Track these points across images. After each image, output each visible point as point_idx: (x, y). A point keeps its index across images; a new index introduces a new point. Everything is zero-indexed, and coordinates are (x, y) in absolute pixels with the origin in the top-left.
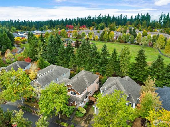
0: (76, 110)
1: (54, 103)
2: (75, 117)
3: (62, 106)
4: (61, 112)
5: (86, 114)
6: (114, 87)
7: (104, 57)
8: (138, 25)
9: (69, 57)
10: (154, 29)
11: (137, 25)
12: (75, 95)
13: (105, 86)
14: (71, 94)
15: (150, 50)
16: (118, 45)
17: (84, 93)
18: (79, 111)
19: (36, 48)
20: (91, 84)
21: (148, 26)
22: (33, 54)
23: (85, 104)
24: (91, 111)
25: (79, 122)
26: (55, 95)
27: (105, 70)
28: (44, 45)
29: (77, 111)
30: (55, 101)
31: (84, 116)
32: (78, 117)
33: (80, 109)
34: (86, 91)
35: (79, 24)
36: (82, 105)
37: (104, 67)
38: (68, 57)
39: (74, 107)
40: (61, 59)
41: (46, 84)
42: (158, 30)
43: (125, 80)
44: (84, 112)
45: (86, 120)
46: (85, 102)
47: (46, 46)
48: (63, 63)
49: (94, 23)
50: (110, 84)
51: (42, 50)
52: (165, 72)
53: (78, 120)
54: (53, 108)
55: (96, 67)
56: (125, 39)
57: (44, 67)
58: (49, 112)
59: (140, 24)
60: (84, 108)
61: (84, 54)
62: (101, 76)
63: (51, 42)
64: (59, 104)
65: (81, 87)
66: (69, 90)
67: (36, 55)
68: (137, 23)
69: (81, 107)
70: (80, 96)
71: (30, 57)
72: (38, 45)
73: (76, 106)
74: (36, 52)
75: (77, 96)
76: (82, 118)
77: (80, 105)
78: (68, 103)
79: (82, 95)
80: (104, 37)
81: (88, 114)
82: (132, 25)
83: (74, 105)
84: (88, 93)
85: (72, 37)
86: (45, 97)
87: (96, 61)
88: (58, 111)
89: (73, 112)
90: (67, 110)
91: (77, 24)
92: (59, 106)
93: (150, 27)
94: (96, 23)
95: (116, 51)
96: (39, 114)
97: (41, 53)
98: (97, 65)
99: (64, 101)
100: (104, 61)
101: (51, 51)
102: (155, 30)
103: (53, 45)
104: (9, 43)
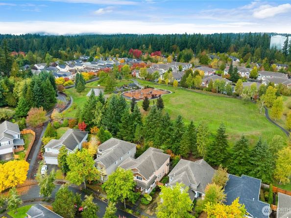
0: (142, 196)
1: (121, 189)
2: (141, 204)
3: (129, 193)
4: (126, 199)
5: (152, 201)
6: (183, 173)
7: (178, 131)
8: (247, 54)
9: (135, 126)
10: (272, 63)
11: (245, 54)
12: (141, 180)
13: (174, 171)
14: (137, 178)
15: (252, 110)
16: (207, 97)
17: (151, 178)
18: (145, 198)
19: (93, 111)
20: (159, 167)
21: (263, 58)
22: (90, 118)
23: (152, 190)
24: (157, 198)
25: (145, 210)
26: (122, 182)
27: (179, 147)
28: (104, 107)
29: (143, 198)
30: (122, 188)
31: (150, 204)
32: (144, 204)
33: (146, 196)
34: (153, 176)
35: (150, 47)
36: (148, 191)
37: (177, 144)
38: (133, 125)
39: (139, 193)
40: (124, 128)
41: (110, 165)
42: (278, 66)
43: (199, 166)
44: (150, 199)
45: (152, 208)
46: (151, 188)
47: (106, 109)
48: (127, 133)
49: (175, 47)
50: (180, 169)
51: (101, 114)
52: (248, 157)
53: (144, 207)
54: (119, 194)
55: (168, 142)
56: (219, 88)
57: (104, 139)
58: (116, 198)
59: (250, 53)
60: (151, 195)
61: (154, 124)
62: (173, 155)
63: (113, 105)
64: (126, 191)
65: (147, 170)
66: (135, 175)
67: (93, 120)
68: (245, 51)
69: (147, 193)
70: (146, 182)
71: (85, 122)
72: (96, 107)
73: (142, 192)
74: (93, 115)
75: (143, 181)
76: (148, 205)
77: (146, 192)
78: (134, 190)
79: (149, 180)
80: (187, 82)
81: (154, 202)
82: (238, 53)
83: (140, 191)
84: (156, 177)
85: (139, 77)
86: (112, 183)
87: (169, 134)
88: (124, 197)
89: (139, 198)
90: (133, 197)
91: (147, 47)
92: (125, 193)
93: (266, 59)
94: (178, 48)
95: (193, 124)
96: (102, 199)
97: (99, 118)
98: (169, 140)
99: (131, 188)
100: (177, 136)
101: (113, 117)
102: (274, 66)
103: (115, 109)
104: (53, 94)
